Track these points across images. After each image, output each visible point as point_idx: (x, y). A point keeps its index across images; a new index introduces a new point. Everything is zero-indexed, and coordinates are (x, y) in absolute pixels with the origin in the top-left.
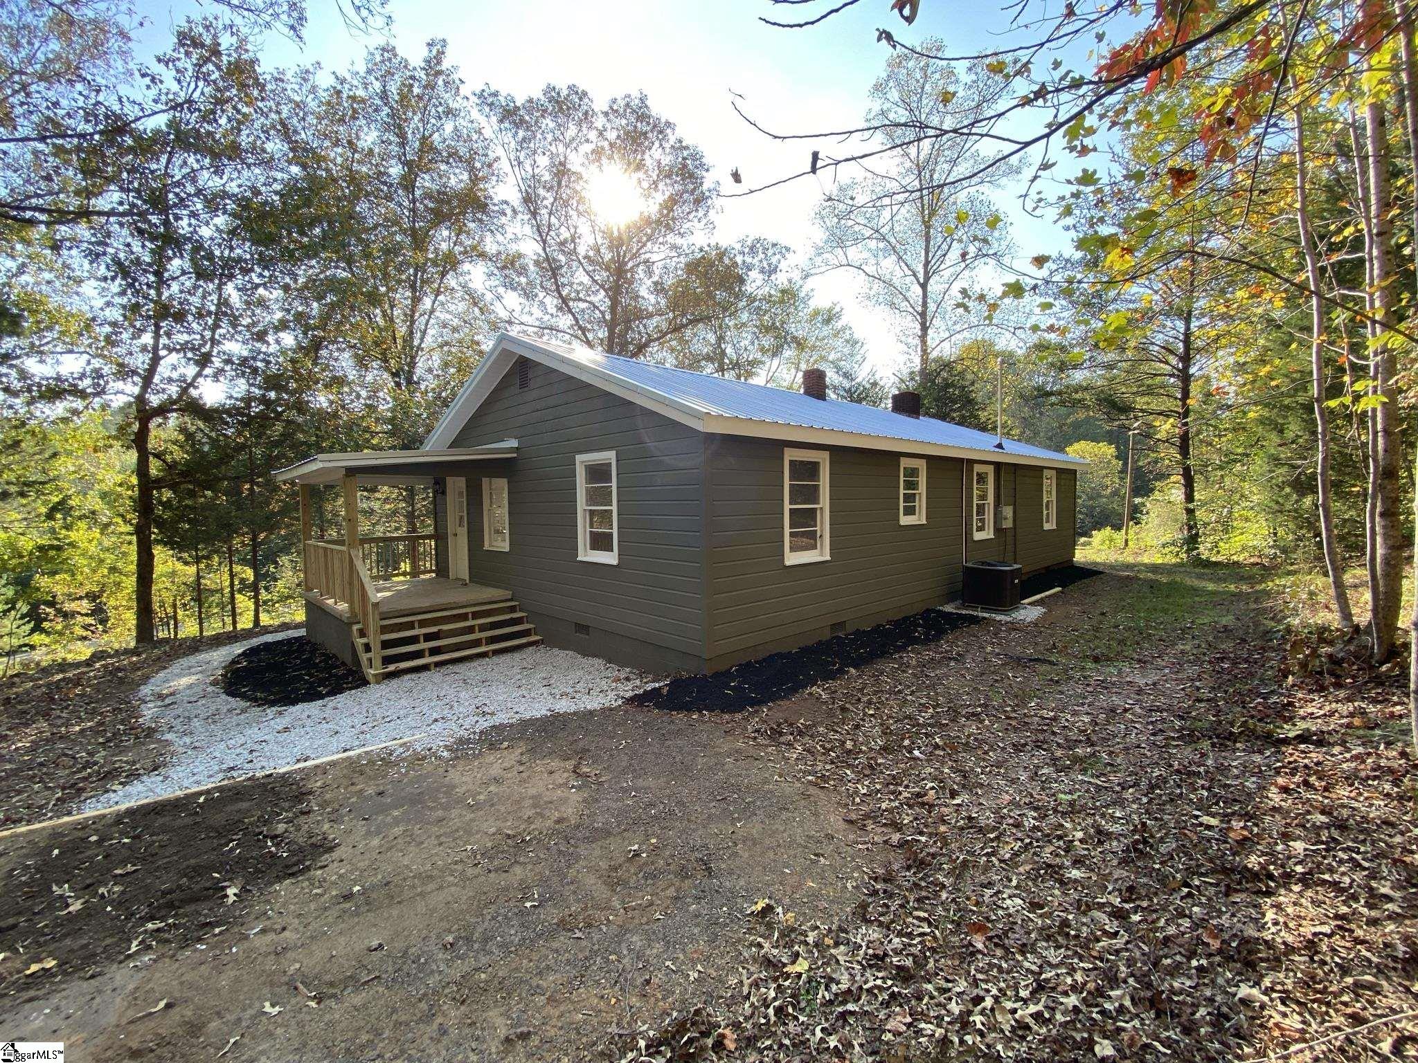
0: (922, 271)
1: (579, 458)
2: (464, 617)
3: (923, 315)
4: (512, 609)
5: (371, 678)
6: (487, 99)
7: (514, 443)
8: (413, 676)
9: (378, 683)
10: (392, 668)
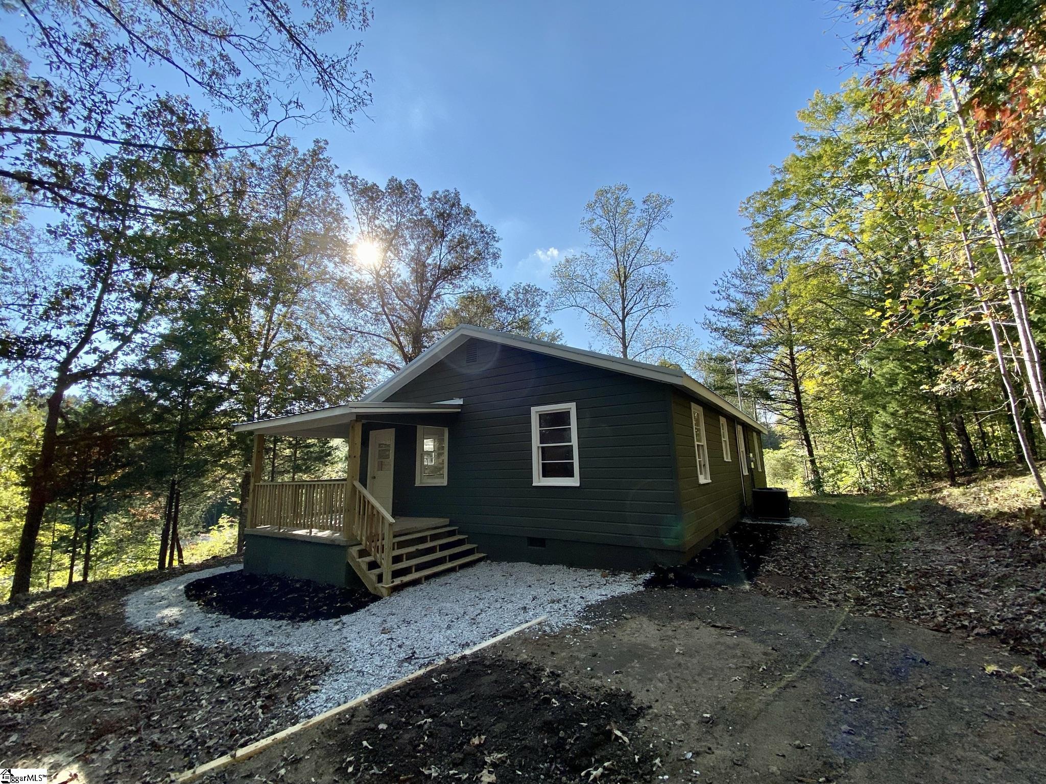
0: (621, 313)
1: (534, 410)
2: (423, 540)
3: (623, 339)
4: (451, 533)
5: (384, 592)
6: (349, 181)
7: (460, 402)
8: (411, 589)
9: (390, 595)
10: (397, 581)
